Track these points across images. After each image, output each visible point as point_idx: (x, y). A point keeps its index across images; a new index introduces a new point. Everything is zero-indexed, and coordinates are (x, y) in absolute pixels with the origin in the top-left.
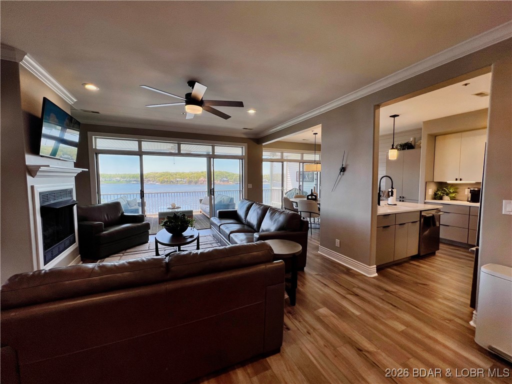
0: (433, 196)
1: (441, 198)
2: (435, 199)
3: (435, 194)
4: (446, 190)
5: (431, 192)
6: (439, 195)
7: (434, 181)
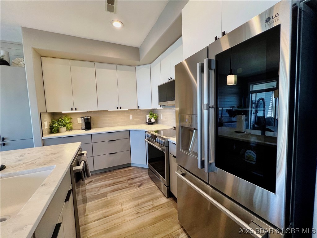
0: (50, 130)
1: (58, 131)
2: (51, 133)
3: (51, 127)
4: (62, 120)
5: (46, 125)
6: (56, 128)
7: (48, 112)
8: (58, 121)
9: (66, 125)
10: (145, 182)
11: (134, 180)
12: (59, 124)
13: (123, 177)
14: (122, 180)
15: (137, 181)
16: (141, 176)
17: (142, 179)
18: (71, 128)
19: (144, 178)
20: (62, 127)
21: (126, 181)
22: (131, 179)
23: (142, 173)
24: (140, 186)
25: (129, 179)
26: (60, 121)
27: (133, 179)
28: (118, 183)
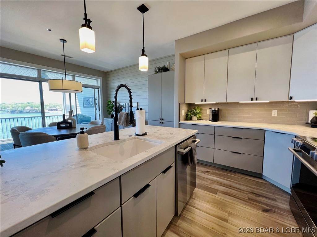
0: (185, 117)
1: (191, 119)
2: (186, 119)
3: (187, 115)
4: (194, 110)
5: (183, 113)
6: (189, 116)
7: (185, 103)
8: (192, 111)
9: (196, 115)
10: (277, 210)
11: (259, 198)
12: (191, 113)
13: (243, 185)
14: (241, 189)
15: (265, 202)
16: (275, 200)
17: (274, 205)
18: (200, 117)
19: (279, 205)
20: (193, 116)
21: (247, 193)
22: (255, 194)
23: (276, 196)
24: (265, 211)
25: (252, 193)
26: (193, 111)
27: (259, 195)
28: (234, 189)
